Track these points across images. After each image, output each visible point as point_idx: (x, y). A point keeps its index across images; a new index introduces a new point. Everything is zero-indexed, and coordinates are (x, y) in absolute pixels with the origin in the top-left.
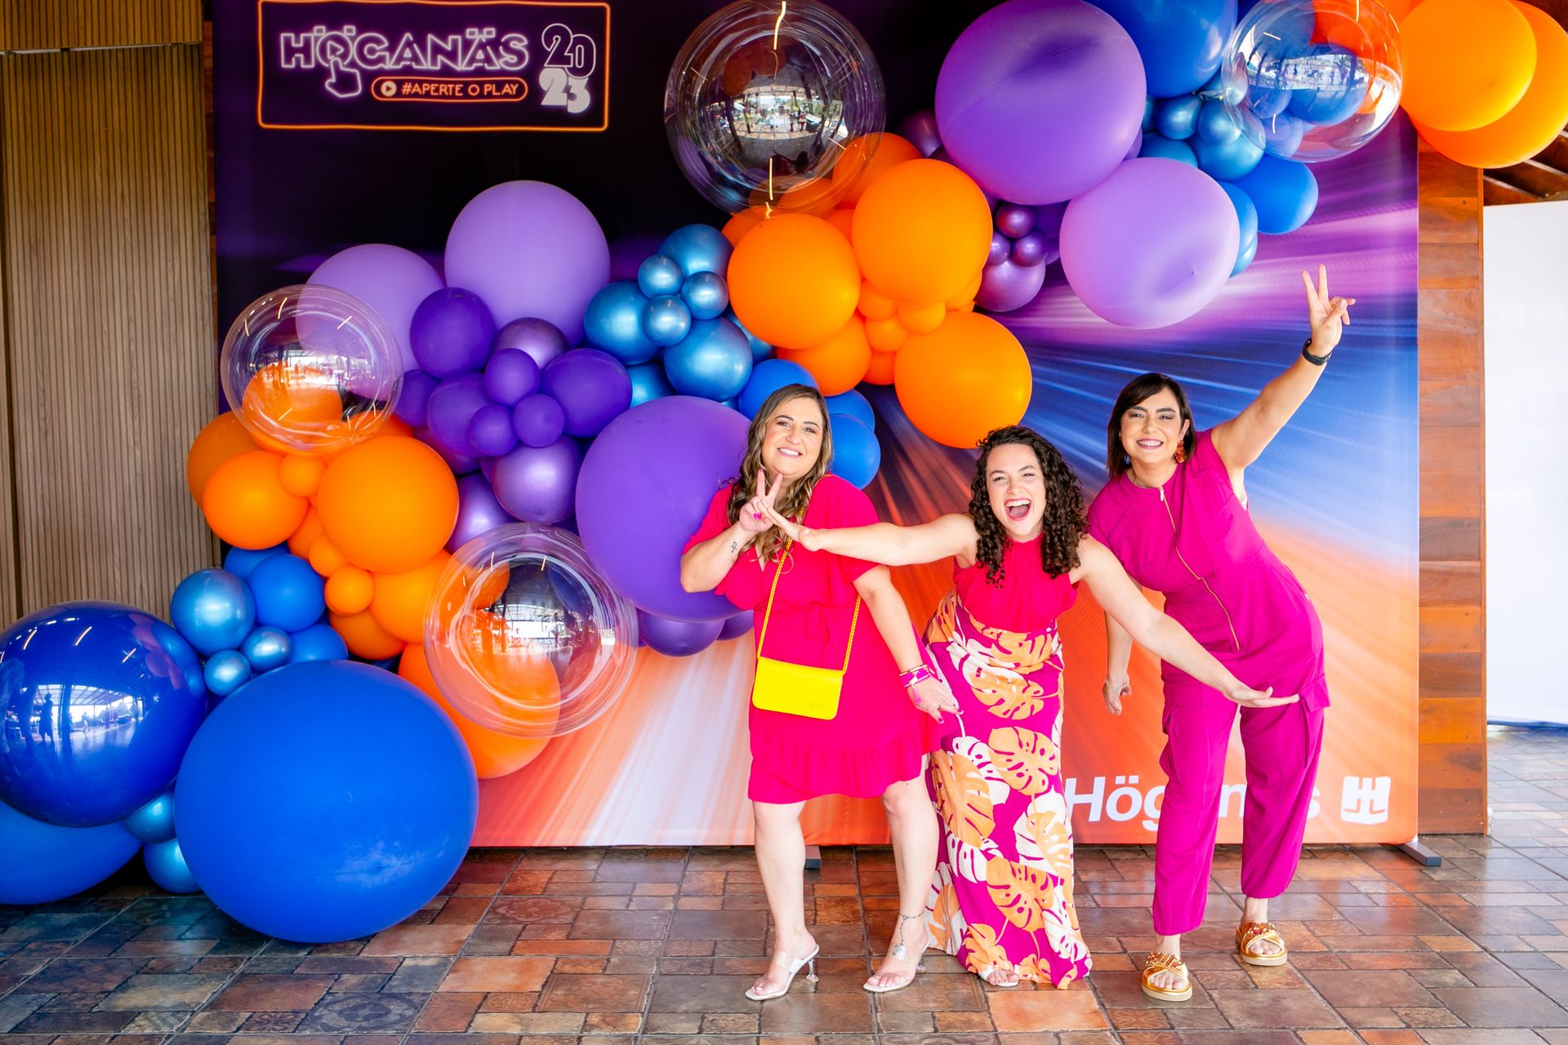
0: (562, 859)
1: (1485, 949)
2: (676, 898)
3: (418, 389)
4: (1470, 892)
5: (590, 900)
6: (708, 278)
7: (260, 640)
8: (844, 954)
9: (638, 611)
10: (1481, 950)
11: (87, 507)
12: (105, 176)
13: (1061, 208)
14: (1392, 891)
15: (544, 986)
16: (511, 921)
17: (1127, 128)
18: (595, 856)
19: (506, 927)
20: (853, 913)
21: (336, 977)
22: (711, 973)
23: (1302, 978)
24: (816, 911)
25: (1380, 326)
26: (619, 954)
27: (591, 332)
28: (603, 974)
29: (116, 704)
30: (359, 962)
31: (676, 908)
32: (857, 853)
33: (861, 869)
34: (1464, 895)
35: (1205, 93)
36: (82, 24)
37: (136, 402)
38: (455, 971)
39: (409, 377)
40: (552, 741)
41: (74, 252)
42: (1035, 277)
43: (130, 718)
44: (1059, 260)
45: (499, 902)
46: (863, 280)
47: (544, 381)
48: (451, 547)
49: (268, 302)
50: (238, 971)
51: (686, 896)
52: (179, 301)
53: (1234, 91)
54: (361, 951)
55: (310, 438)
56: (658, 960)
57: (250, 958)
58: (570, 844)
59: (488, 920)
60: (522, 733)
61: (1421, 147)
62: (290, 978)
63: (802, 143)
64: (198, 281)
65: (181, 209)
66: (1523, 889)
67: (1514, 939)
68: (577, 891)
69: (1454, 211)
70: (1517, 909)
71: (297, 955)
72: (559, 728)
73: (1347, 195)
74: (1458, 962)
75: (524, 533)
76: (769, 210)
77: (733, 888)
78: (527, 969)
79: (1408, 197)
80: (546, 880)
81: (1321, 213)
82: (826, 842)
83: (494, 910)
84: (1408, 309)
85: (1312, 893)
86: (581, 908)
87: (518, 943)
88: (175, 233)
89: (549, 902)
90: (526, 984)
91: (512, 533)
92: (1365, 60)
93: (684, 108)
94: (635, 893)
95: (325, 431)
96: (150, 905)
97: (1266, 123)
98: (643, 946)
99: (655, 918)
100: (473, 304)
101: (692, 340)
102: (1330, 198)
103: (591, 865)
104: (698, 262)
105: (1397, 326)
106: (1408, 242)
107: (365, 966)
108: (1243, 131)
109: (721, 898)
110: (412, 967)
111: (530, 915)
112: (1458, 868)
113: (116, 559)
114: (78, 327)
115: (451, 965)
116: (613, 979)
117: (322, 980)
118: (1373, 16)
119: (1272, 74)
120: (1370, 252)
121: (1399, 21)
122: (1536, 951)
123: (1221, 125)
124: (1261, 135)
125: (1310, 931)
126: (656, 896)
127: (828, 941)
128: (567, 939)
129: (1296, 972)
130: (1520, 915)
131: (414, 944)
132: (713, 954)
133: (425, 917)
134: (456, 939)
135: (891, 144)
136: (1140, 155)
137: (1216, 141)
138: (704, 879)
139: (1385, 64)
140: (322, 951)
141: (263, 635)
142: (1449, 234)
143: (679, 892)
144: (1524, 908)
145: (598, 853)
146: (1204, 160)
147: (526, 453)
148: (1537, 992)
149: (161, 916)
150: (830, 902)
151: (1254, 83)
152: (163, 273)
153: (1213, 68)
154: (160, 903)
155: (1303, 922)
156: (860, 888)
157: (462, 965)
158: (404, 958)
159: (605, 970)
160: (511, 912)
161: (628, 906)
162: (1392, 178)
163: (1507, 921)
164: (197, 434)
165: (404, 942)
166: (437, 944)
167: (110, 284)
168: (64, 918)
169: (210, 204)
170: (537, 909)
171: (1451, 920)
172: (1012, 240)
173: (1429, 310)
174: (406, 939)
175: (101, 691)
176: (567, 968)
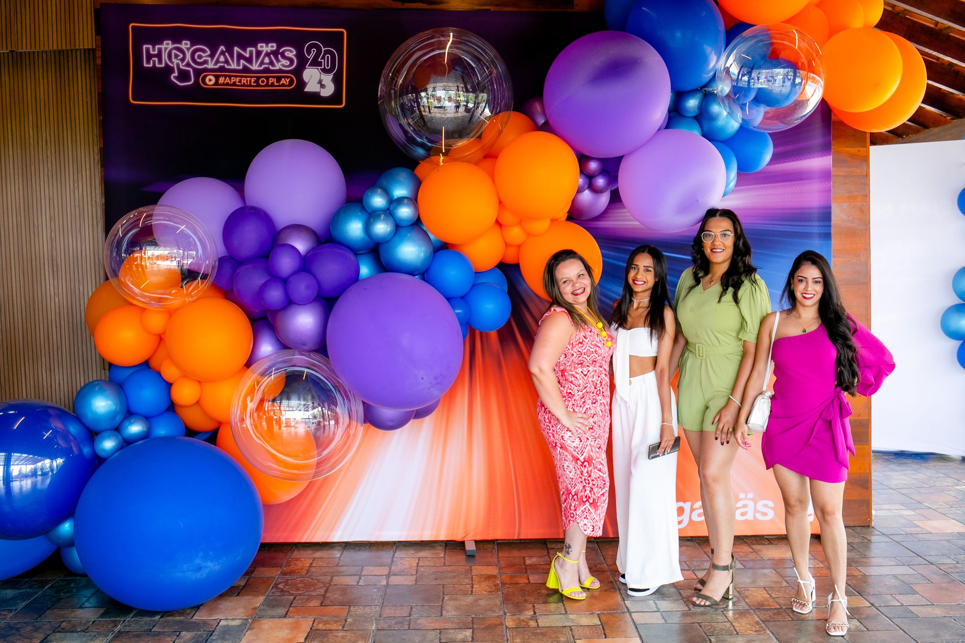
0: (318, 550)
1: (872, 604)
2: (388, 576)
3: (227, 268)
4: (862, 566)
5: (335, 578)
6: (406, 201)
7: (131, 424)
8: (490, 614)
9: (364, 403)
10: (870, 605)
11: (25, 333)
12: (35, 129)
13: (618, 160)
14: (817, 566)
15: (306, 639)
16: (287, 594)
17: (659, 112)
18: (339, 548)
19: (283, 597)
20: (495, 585)
21: (178, 633)
22: (409, 629)
23: (765, 627)
24: (473, 585)
25: (809, 226)
26: (352, 616)
27: (335, 234)
28: (342, 630)
29: (39, 464)
30: (192, 622)
31: (387, 583)
32: (498, 544)
33: (500, 555)
34: (859, 568)
35: (706, 89)
36: (20, 36)
37: (55, 269)
38: (251, 629)
39: (221, 260)
40: (311, 482)
41: (16, 177)
42: (605, 199)
43: (49, 472)
44: (618, 188)
45: (280, 580)
46: (500, 202)
47: (306, 264)
48: (248, 364)
49: (134, 215)
50: (117, 630)
51: (394, 575)
52: (82, 207)
53: (723, 88)
54: (194, 615)
55: (160, 300)
56: (376, 620)
57: (124, 621)
58: (323, 540)
59: (273, 593)
60: (293, 478)
61: (833, 118)
62: (149, 634)
63: (462, 119)
64: (94, 195)
65: (83, 151)
66: (894, 563)
67: (889, 597)
68: (327, 573)
69: (853, 156)
70: (891, 577)
71: (154, 619)
72: (315, 475)
73: (790, 147)
74: (856, 615)
75: (294, 355)
76: (442, 158)
77: (422, 569)
78: (296, 627)
79: (826, 149)
80: (308, 565)
81: (776, 158)
82: (479, 538)
83: (276, 586)
84: (826, 215)
85: (770, 568)
86: (330, 584)
87: (291, 609)
88: (79, 165)
89: (310, 580)
90: (295, 637)
91: (286, 355)
92: (801, 72)
93: (390, 95)
94: (363, 574)
95: (169, 294)
96: (63, 583)
97: (742, 107)
98: (368, 610)
99: (375, 590)
100: (262, 216)
101: (396, 239)
102: (780, 149)
103: (336, 553)
104: (400, 191)
105: (820, 226)
106: (826, 175)
107: (195, 626)
108: (728, 113)
109: (415, 577)
110: (225, 626)
111: (298, 589)
112: (856, 550)
113: (44, 366)
114: (19, 224)
115: (249, 625)
116: (348, 634)
117: (169, 636)
118: (806, 45)
119: (746, 78)
120: (803, 182)
121: (821, 48)
122: (902, 605)
123: (716, 108)
124: (739, 115)
125: (769, 594)
126: (375, 575)
127: (479, 605)
128: (321, 606)
129: (761, 622)
130: (893, 581)
131: (227, 610)
132: (410, 615)
133: (234, 591)
134: (252, 606)
135: (516, 119)
136: (666, 128)
137: (713, 118)
138: (405, 563)
139: (813, 73)
140: (170, 616)
141: (132, 421)
142: (850, 170)
143: (390, 572)
144: (895, 576)
145: (340, 546)
146: (705, 129)
147: (294, 308)
148: (904, 633)
149: (70, 591)
150: (481, 578)
151: (735, 84)
152: (72, 190)
153: (711, 74)
154: (69, 582)
155: (764, 588)
156: (500, 568)
157: (256, 625)
158: (221, 620)
159: (343, 627)
160: (287, 587)
161: (358, 582)
162: (817, 139)
163: (885, 585)
164: (94, 290)
165: (220, 608)
166: (241, 610)
167: (39, 196)
168: (10, 593)
169: (100, 149)
170: (303, 585)
171: (852, 585)
172: (590, 178)
173: (839, 215)
174: (221, 606)
175: (31, 456)
176: (321, 626)
